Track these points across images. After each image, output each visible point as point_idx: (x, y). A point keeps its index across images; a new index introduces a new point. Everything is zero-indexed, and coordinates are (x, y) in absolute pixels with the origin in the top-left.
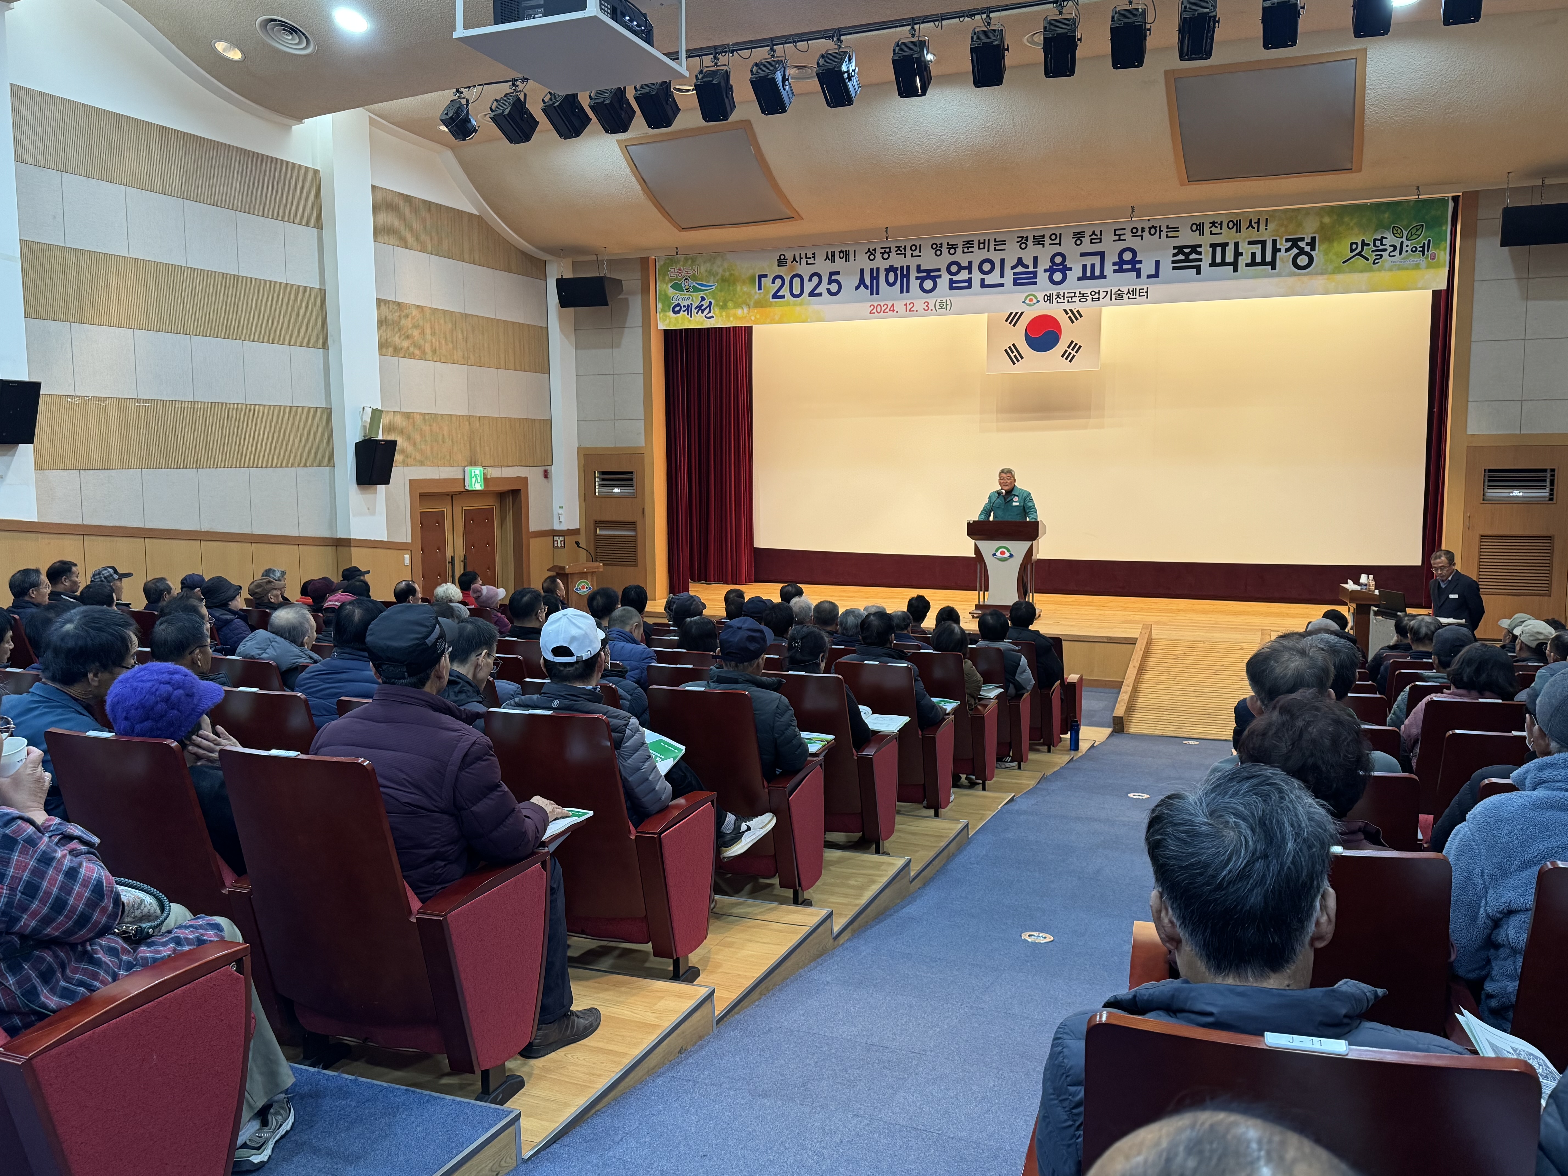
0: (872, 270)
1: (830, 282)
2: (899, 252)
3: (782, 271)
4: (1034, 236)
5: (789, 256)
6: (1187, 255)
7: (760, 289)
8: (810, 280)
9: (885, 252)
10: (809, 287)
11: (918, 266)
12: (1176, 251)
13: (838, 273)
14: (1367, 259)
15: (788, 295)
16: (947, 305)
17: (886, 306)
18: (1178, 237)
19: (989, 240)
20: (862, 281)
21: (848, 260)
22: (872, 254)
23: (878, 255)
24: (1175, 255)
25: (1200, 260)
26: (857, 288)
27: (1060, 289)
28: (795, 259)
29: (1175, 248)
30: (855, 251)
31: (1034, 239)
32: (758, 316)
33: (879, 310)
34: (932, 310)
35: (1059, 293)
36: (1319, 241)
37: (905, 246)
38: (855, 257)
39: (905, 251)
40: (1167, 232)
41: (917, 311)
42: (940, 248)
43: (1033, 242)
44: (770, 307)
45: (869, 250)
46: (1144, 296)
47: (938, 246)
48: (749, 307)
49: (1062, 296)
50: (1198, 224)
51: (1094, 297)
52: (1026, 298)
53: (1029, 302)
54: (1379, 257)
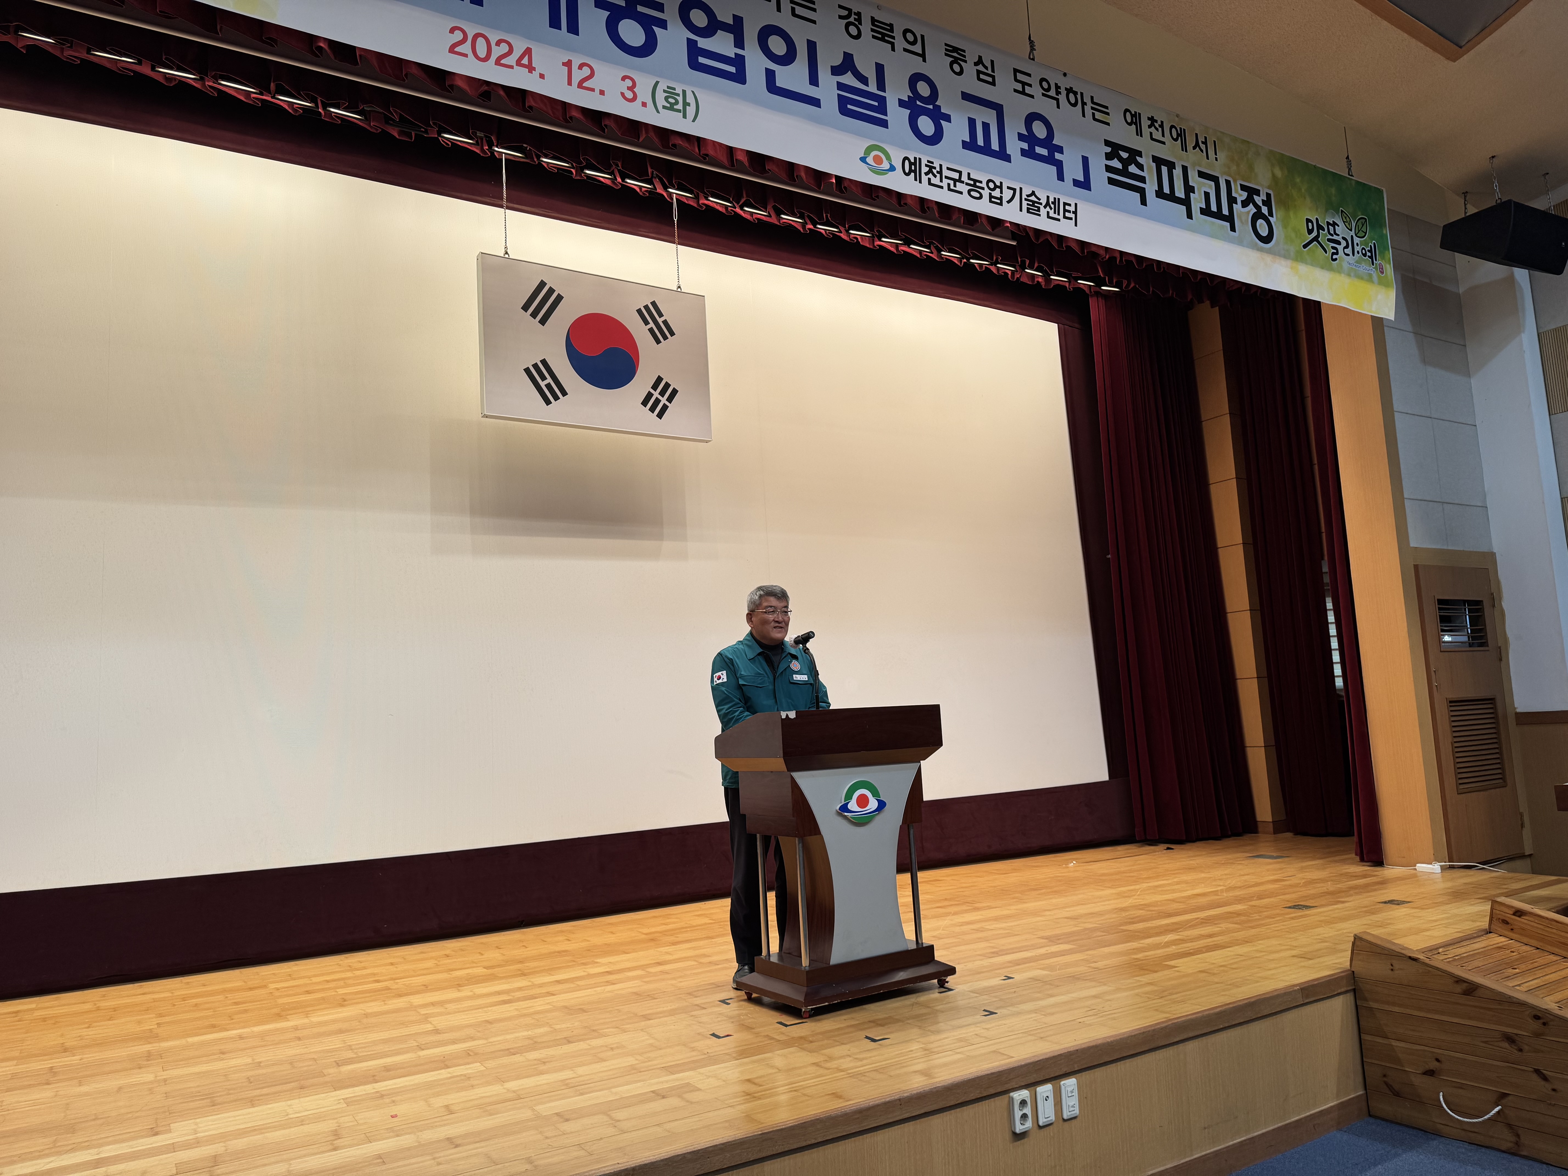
4: (872, 18)
6: (1126, 163)
12: (1109, 150)
14: (1326, 252)
16: (686, 104)
17: (504, 48)
18: (1108, 124)
24: (1108, 156)
25: (1143, 180)
27: (936, 156)
29: (1107, 143)
31: (873, 24)
33: (482, 54)
34: (645, 104)
35: (932, 163)
36: (1275, 203)
40: (1092, 108)
41: (602, 92)
43: (872, 30)
46: (1071, 219)
49: (938, 172)
50: (1133, 112)
51: (993, 194)
52: (869, 150)
53: (875, 165)
54: (1335, 251)
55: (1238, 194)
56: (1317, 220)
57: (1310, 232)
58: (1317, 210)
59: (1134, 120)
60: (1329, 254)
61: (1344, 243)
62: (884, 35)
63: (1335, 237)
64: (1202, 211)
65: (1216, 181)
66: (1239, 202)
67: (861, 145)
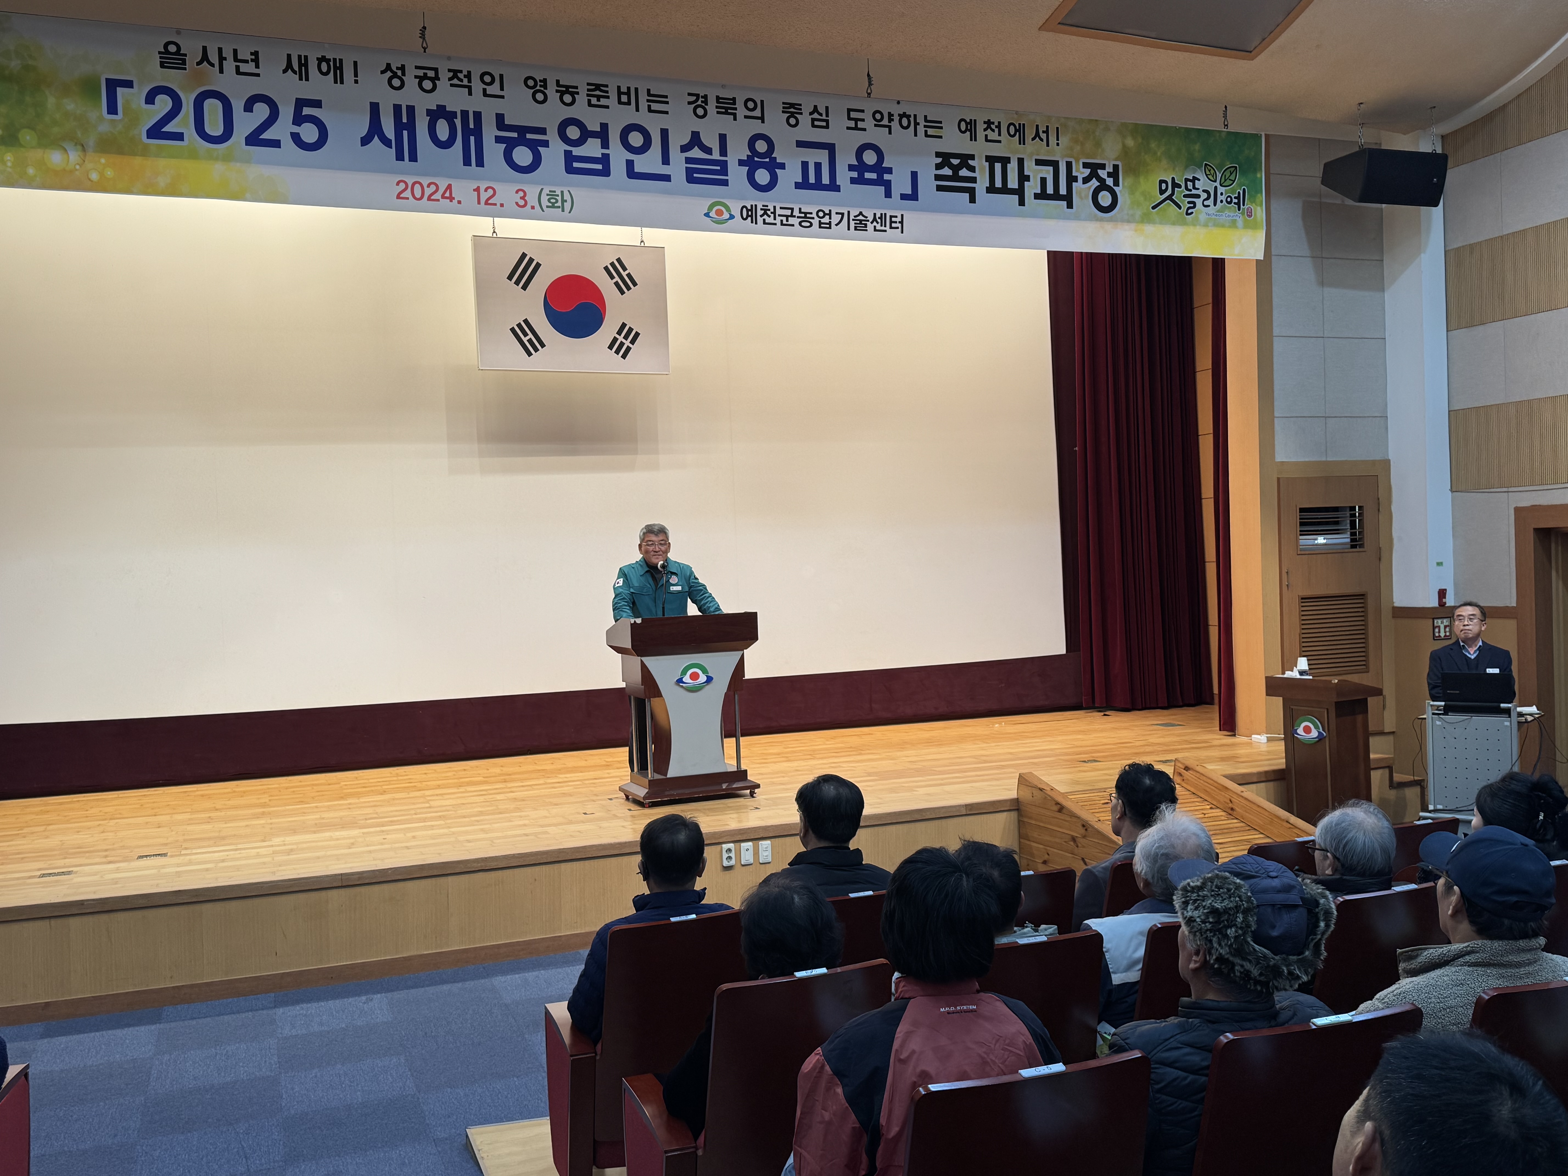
0: (397, 108)
1: (299, 119)
2: (455, 81)
3: (172, 78)
4: (718, 98)
5: (191, 49)
6: (956, 169)
7: (112, 109)
8: (248, 107)
9: (425, 77)
10: (244, 124)
11: (500, 118)
12: (939, 160)
13: (317, 104)
14: (1180, 208)
15: (190, 132)
16: (563, 201)
17: (433, 187)
18: (941, 137)
19: (636, 89)
20: (375, 130)
21: (339, 79)
22: (395, 75)
23: (411, 81)
24: (938, 167)
25: (973, 180)
26: (365, 141)
27: (770, 200)
28: (205, 58)
29: (938, 155)
30: (355, 63)
31: (718, 102)
32: (109, 173)
33: (418, 195)
34: (533, 208)
35: (767, 206)
36: (1123, 173)
37: (469, 72)
38: (356, 75)
39: (470, 81)
40: (925, 126)
41: (502, 205)
42: (542, 89)
43: (717, 107)
44: (143, 155)
45: (388, 67)
46: (898, 228)
47: (539, 83)
48: (84, 149)
49: (772, 213)
50: (968, 121)
51: (823, 220)
52: (711, 207)
53: (716, 217)
54: (1192, 205)
55: (1081, 172)
56: (1173, 178)
57: (1162, 192)
58: (1174, 169)
59: (969, 127)
60: (1184, 209)
61: (1204, 196)
62: (727, 109)
63: (1194, 192)
64: (1037, 196)
65: (1055, 164)
66: (1080, 180)
67: (704, 204)
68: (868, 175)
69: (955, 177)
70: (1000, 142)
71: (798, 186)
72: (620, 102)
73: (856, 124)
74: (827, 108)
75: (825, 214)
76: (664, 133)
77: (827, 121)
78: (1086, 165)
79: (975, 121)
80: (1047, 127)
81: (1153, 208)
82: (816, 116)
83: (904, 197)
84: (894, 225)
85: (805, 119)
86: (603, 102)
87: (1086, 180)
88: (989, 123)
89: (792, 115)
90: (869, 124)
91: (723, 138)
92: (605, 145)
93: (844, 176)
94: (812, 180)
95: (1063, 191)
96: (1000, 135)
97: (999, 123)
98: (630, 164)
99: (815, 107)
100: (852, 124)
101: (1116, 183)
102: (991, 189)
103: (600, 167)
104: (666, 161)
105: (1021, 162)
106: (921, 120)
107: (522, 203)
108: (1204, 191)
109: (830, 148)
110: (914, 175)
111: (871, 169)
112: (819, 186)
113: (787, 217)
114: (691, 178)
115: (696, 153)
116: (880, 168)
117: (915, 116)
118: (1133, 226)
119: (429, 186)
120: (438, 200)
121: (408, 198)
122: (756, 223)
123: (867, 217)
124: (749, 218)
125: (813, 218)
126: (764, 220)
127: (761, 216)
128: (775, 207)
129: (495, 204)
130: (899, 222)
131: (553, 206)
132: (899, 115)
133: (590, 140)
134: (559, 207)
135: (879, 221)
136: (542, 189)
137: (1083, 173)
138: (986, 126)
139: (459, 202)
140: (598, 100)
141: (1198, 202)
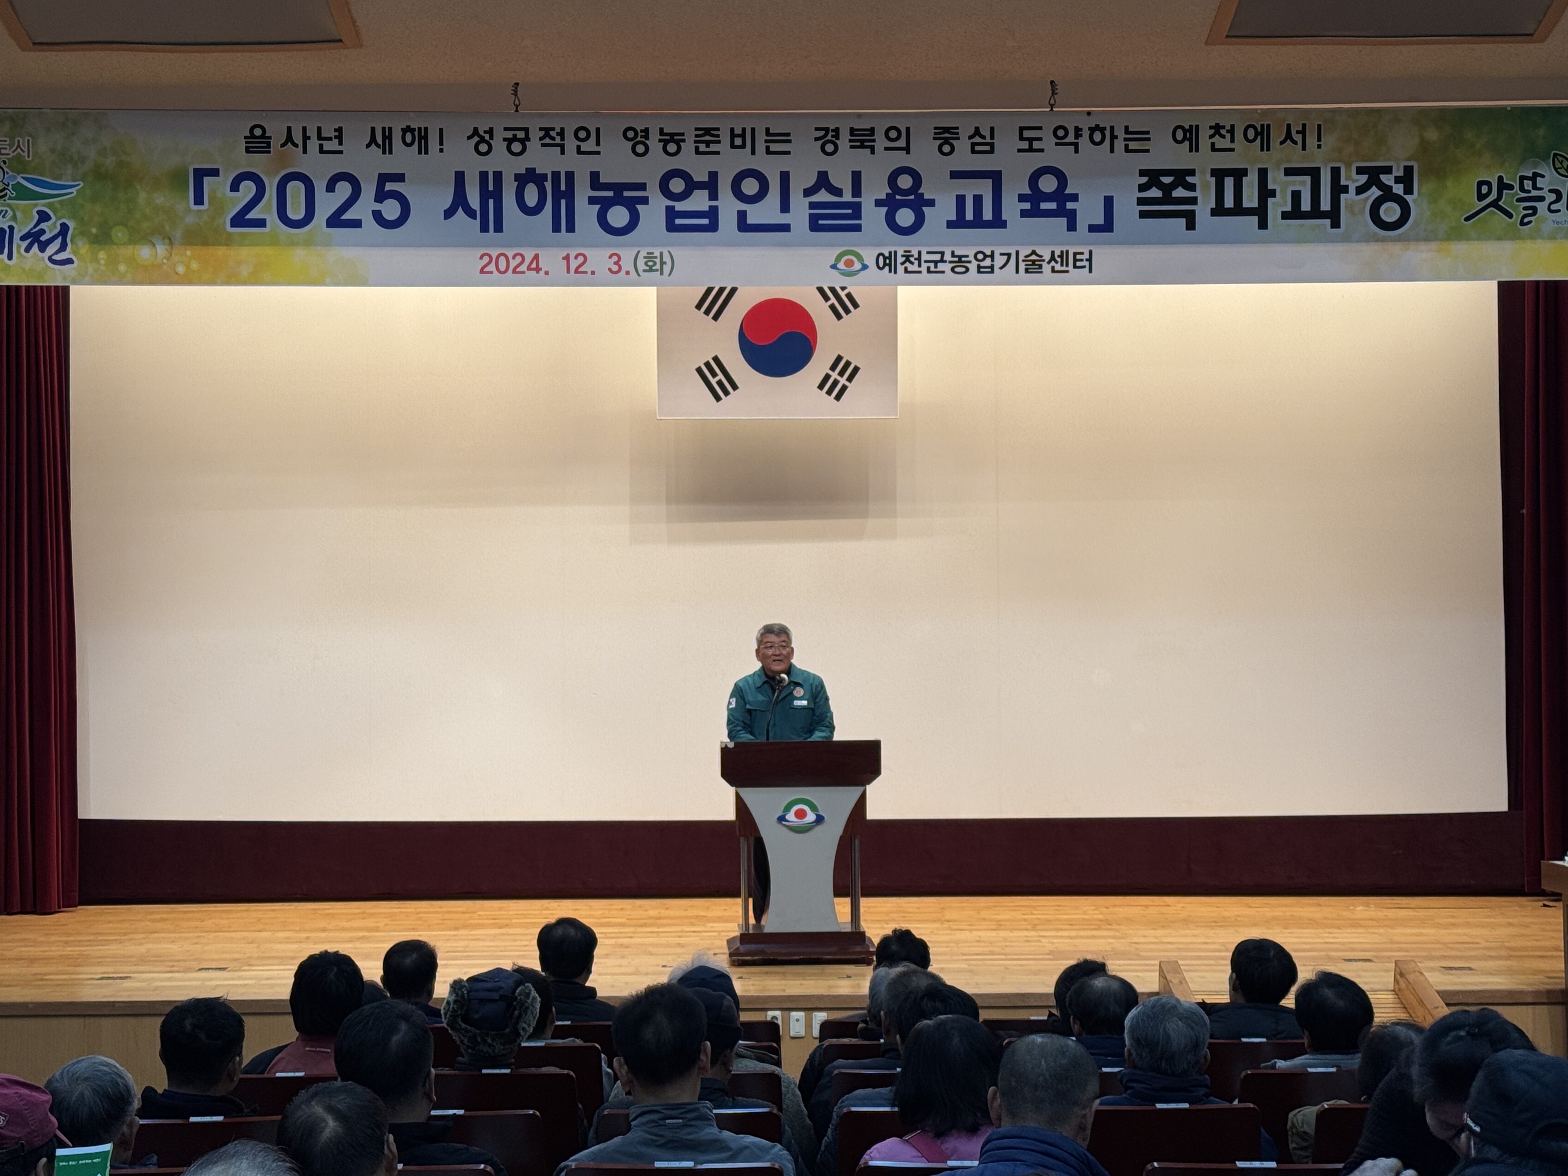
0: (483, 176)
1: (381, 196)
2: (547, 141)
3: (257, 163)
4: (852, 130)
5: (276, 131)
6: (1168, 189)
7: (199, 200)
8: (330, 188)
9: (515, 139)
10: (327, 205)
11: (595, 177)
12: (1144, 180)
13: (400, 178)
14: (1510, 216)
15: (272, 218)
16: (663, 263)
17: (519, 259)
18: (1147, 151)
19: (753, 130)
20: (460, 200)
21: (424, 149)
22: (482, 140)
23: (499, 145)
24: (1142, 188)
25: (1193, 201)
26: (449, 214)
27: (913, 245)
28: (289, 139)
29: (1142, 173)
30: (441, 130)
31: (852, 134)
32: (194, 265)
33: (502, 268)
34: (628, 273)
35: (910, 252)
36: (1420, 176)
37: (562, 129)
38: (441, 143)
39: (563, 139)
40: (1125, 139)
41: (593, 273)
42: (643, 139)
43: (850, 141)
44: (227, 245)
45: (476, 131)
46: (1084, 267)
47: (640, 134)
48: (171, 243)
49: (916, 259)
50: (1187, 127)
51: (982, 264)
52: (838, 258)
53: (846, 268)
54: (1530, 212)
55: (1352, 180)
56: (1500, 179)
57: (1481, 197)
58: (1502, 165)
59: (1189, 135)
60: (1517, 218)
61: (1553, 197)
62: (862, 141)
63: (1534, 193)
64: (1285, 216)
65: (1314, 174)
66: (1352, 190)
67: (831, 254)
68: (1044, 206)
69: (1167, 199)
70: (1232, 150)
71: (950, 225)
72: (733, 146)
73: (1031, 145)
74: (992, 130)
75: (985, 256)
76: (785, 177)
77: (992, 145)
78: (1360, 171)
79: (1197, 127)
80: (1304, 126)
81: (1467, 219)
82: (977, 139)
83: (1093, 228)
84: (1078, 264)
85: (963, 145)
86: (713, 147)
87: (1360, 190)
88: (1217, 129)
89: (946, 141)
90: (1048, 142)
91: (856, 177)
92: (714, 196)
93: (1011, 208)
94: (969, 216)
95: (1325, 205)
96: (1232, 141)
97: (1233, 126)
98: (742, 215)
99: (977, 129)
100: (1025, 145)
101: (1409, 190)
102: (1219, 210)
103: (705, 221)
104: (785, 207)
105: (1263, 174)
106: (1120, 133)
107: (615, 268)
108: (1551, 191)
109: (996, 177)
110: (1109, 202)
111: (1048, 197)
112: (978, 223)
113: (936, 263)
114: (815, 225)
115: (823, 196)
116: (1062, 196)
117: (1112, 128)
118: (1434, 245)
119: (514, 257)
120: (523, 272)
121: (491, 272)
122: (895, 272)
123: (1041, 256)
124: (887, 268)
125: (969, 262)
126: (906, 269)
127: (902, 264)
128: (920, 253)
129: (586, 272)
130: (1087, 260)
131: (651, 270)
132: (1090, 129)
133: (696, 192)
134: (657, 270)
135: (1059, 260)
136: (639, 252)
137: (1357, 180)
138: (1212, 131)
139: (547, 273)
140: (708, 146)
141: (1542, 207)
